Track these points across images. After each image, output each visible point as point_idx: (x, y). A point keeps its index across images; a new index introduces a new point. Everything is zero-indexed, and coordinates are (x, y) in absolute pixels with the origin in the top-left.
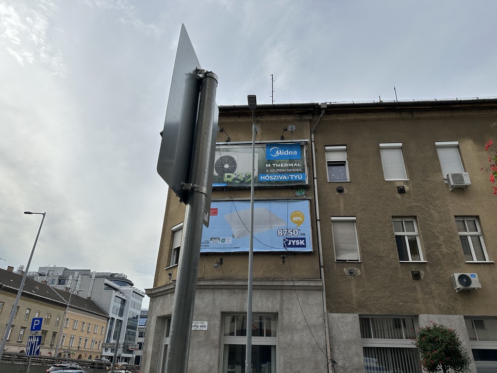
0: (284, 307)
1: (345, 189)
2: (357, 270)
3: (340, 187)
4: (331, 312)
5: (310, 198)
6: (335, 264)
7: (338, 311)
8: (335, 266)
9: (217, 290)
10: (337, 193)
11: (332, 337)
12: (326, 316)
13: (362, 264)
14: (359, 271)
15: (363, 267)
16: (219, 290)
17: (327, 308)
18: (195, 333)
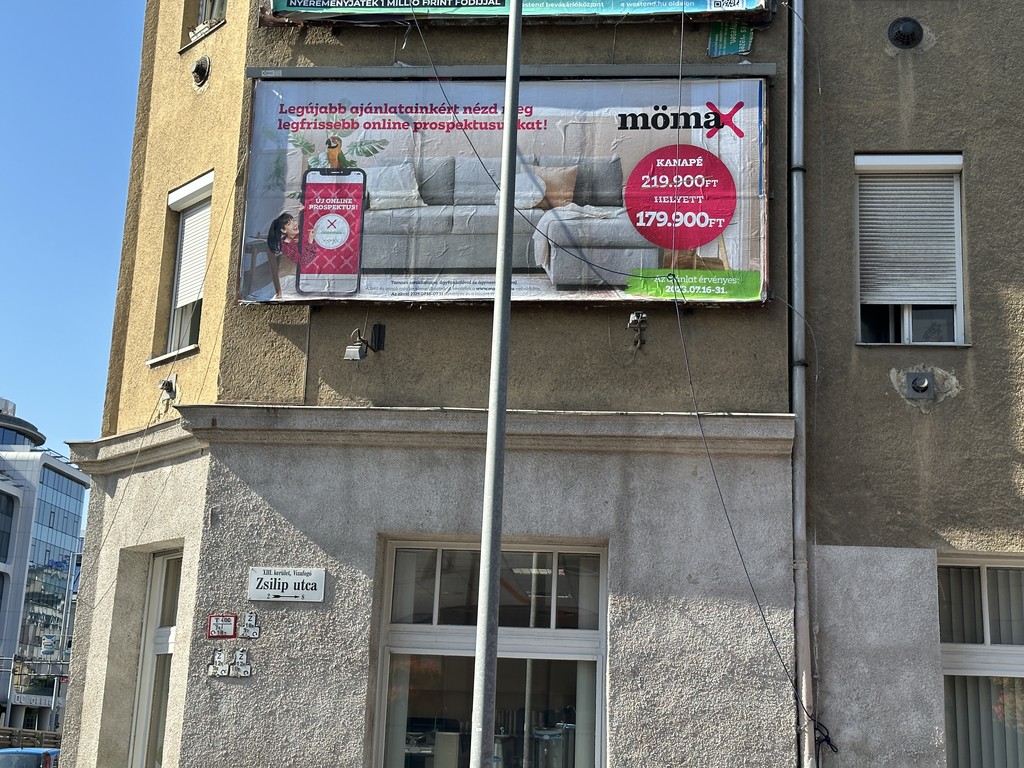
0: (634, 519)
1: (926, 29)
2: (945, 379)
3: (906, 20)
4: (826, 540)
5: (770, 69)
6: (855, 353)
7: (851, 537)
8: (854, 362)
9: (360, 450)
10: (891, 50)
11: (822, 634)
12: (801, 553)
13: (970, 353)
14: (954, 380)
15: (970, 365)
16: (370, 451)
17: (808, 525)
18: (275, 612)
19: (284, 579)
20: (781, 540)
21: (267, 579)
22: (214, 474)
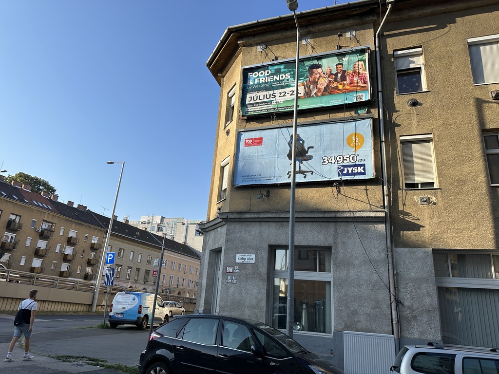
0: (338, 241)
1: (419, 101)
2: (431, 198)
3: (412, 99)
4: (397, 246)
5: (373, 116)
6: (404, 192)
7: (404, 245)
9: (264, 223)
11: (397, 274)
12: (389, 250)
13: (439, 190)
14: (434, 199)
15: (439, 194)
16: (266, 223)
17: (391, 242)
18: (243, 265)
19: (245, 257)
20: (383, 246)
21: (241, 257)
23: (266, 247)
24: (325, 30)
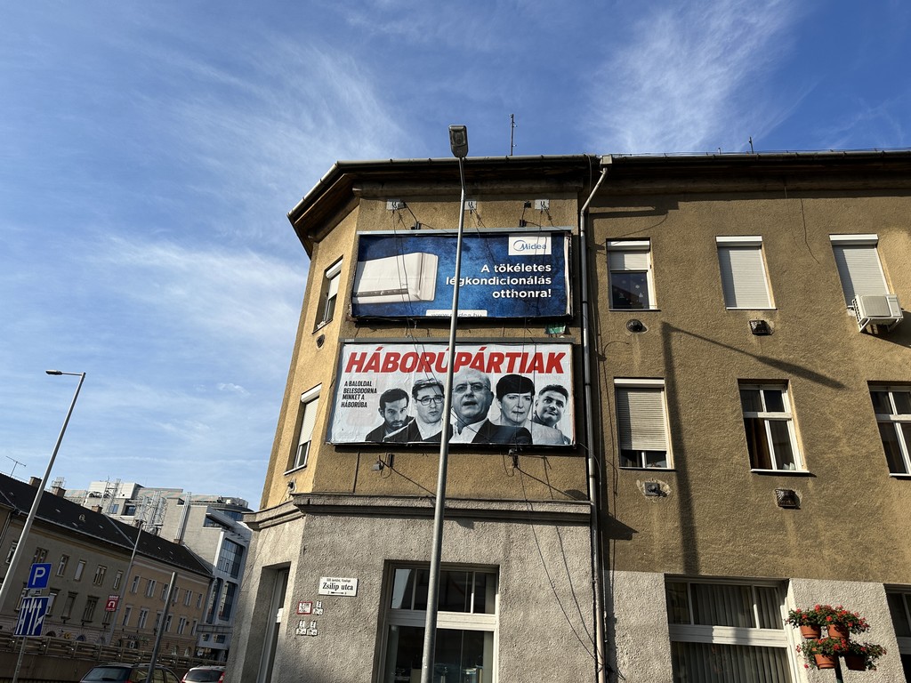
0: (512, 555)
1: (643, 324)
2: (663, 485)
3: (635, 320)
4: (609, 567)
5: (573, 340)
6: (619, 471)
7: (621, 567)
8: (618, 476)
9: (379, 517)
10: (628, 333)
11: (608, 618)
12: (596, 574)
13: (674, 473)
14: (668, 487)
15: (675, 479)
16: (383, 518)
17: (600, 560)
18: (331, 601)
19: (337, 583)
20: (586, 567)
21: (328, 583)
22: (307, 527)
23: (379, 563)
24: (502, 193)
